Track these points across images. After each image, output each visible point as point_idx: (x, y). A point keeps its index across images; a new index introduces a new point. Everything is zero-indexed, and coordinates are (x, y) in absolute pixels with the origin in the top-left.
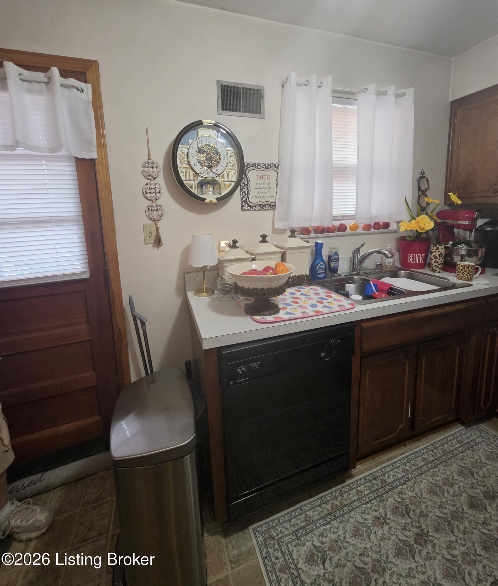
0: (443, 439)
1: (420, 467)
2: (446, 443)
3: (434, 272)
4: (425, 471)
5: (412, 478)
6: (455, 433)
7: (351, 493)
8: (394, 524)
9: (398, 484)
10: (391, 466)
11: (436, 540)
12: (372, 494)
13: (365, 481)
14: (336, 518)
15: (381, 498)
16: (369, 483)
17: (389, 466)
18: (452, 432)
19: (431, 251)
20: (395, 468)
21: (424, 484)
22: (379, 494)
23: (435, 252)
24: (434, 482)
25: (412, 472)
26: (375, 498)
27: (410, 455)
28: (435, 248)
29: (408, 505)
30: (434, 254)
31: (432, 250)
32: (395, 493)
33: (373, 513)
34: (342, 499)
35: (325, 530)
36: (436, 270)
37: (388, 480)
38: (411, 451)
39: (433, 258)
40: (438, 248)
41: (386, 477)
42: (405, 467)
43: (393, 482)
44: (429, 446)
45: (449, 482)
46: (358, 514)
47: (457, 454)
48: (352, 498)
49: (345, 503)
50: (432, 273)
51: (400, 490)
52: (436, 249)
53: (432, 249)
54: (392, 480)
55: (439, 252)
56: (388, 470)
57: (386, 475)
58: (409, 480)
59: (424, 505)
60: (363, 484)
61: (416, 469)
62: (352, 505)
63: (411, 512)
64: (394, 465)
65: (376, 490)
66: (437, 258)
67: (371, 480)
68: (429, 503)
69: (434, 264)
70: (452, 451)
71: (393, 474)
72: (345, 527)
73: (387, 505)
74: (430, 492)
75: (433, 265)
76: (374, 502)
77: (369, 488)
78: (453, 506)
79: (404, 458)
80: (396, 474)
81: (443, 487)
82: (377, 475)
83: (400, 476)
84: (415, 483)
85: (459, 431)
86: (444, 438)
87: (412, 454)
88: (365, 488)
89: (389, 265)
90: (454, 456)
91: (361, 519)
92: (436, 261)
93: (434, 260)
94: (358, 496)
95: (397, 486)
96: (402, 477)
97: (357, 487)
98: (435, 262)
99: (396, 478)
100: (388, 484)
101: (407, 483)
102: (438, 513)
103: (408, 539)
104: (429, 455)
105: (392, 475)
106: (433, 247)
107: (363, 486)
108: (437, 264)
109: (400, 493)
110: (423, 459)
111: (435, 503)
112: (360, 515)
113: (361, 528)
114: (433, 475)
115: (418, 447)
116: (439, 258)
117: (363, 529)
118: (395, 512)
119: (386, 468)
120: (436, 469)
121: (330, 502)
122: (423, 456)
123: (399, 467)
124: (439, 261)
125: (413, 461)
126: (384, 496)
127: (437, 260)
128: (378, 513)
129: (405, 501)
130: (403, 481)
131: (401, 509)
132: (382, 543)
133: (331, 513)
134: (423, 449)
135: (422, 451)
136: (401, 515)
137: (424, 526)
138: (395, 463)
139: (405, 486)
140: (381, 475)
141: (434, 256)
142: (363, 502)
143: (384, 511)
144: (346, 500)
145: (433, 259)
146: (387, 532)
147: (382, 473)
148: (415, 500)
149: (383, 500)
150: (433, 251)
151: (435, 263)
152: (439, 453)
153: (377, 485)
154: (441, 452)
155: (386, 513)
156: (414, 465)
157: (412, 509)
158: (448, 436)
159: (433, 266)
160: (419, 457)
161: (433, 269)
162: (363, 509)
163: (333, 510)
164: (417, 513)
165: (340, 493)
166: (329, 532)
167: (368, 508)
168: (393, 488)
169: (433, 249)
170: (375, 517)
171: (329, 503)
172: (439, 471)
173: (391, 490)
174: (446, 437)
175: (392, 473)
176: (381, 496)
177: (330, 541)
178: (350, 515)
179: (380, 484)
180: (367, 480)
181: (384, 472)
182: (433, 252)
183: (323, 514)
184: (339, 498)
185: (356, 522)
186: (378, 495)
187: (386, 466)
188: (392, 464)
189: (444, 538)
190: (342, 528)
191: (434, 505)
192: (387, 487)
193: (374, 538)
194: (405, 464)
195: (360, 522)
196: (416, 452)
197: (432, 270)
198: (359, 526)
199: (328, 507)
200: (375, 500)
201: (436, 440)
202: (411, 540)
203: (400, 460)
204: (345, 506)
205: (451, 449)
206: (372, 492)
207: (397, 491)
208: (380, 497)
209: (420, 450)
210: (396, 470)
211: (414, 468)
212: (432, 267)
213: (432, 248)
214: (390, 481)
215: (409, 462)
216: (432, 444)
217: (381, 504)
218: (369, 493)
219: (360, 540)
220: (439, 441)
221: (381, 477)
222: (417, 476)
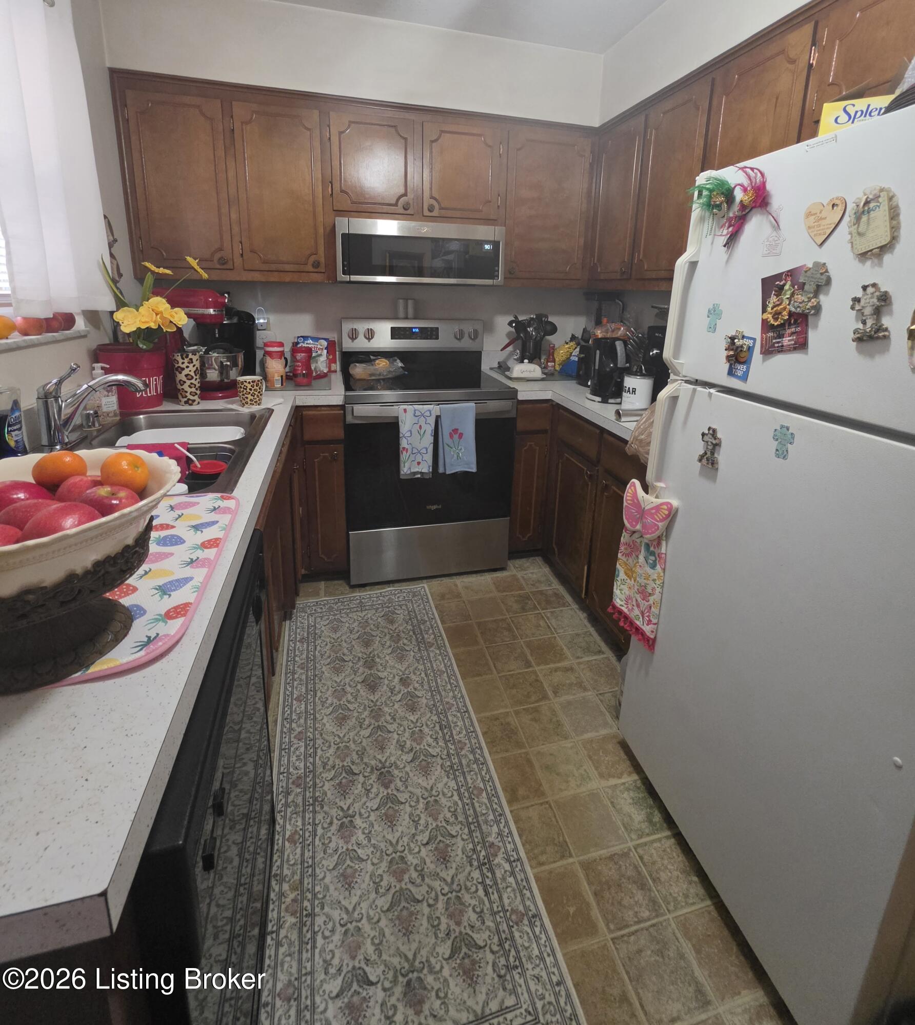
0: (288, 656)
1: (306, 712)
2: (295, 656)
3: (191, 405)
4: (314, 709)
5: (314, 735)
6: (290, 636)
7: (288, 856)
8: (358, 804)
9: (311, 760)
10: (283, 753)
11: (391, 758)
12: (307, 815)
13: (283, 814)
14: (312, 915)
15: (318, 801)
16: (288, 809)
17: (280, 756)
18: (286, 638)
19: (179, 367)
20: (289, 749)
21: (329, 725)
22: (311, 801)
23: (187, 367)
24: (331, 709)
25: (306, 728)
26: (314, 812)
27: (283, 713)
28: (186, 361)
29: (343, 766)
30: (186, 372)
31: (180, 365)
32: (321, 773)
33: (332, 832)
34: (290, 880)
35: (323, 950)
36: (194, 401)
37: (300, 772)
38: (278, 707)
39: (184, 379)
40: (191, 359)
41: (295, 772)
42: (296, 733)
43: (306, 767)
44: (286, 680)
45: (340, 692)
46: (324, 862)
47: (314, 656)
48: (296, 857)
49: (297, 877)
50: (187, 407)
51: (320, 763)
52: (189, 363)
53: (180, 363)
54: (302, 765)
55: (194, 366)
56: (286, 761)
57: (291, 770)
58: (314, 740)
59: (351, 742)
60: (285, 822)
61: (306, 719)
62: (306, 865)
63: (353, 767)
64: (283, 747)
65: (304, 805)
66: (192, 377)
67: (286, 802)
68: (352, 734)
69: (189, 390)
70: (307, 657)
71: (295, 758)
72: (332, 901)
73: (332, 797)
74: (341, 723)
75: (186, 392)
76: (319, 817)
77: (296, 813)
78: (365, 709)
79: (283, 725)
80: (298, 753)
81: (342, 702)
82: (284, 785)
83: (302, 749)
84: (321, 735)
85: (290, 630)
86: (288, 653)
87: (284, 709)
88: (292, 822)
89: (111, 409)
90: (314, 660)
91: (332, 860)
92: (191, 383)
93: (188, 382)
94: (298, 844)
95: (314, 764)
96: (306, 747)
97: (284, 836)
98: (189, 386)
99: (302, 757)
100: (306, 776)
101: (317, 746)
102: (366, 733)
103: (381, 796)
104: (296, 688)
105: (297, 760)
106: (183, 359)
107: (288, 823)
108: (193, 390)
109: (325, 765)
110: (298, 699)
111: (355, 728)
112: (326, 856)
113: (344, 867)
114: (323, 703)
115: (279, 693)
116: (195, 377)
117: (346, 865)
118: (344, 792)
119: (282, 763)
120: (319, 694)
121: (282, 914)
122: (295, 696)
123: (290, 742)
124: (196, 383)
125: (294, 714)
126: (317, 794)
127: (193, 381)
128: (335, 821)
129: (337, 767)
130: (312, 750)
131: (344, 781)
132: (373, 842)
133: (301, 921)
134: (286, 688)
135: (287, 692)
136: (351, 784)
137: (373, 762)
138: (281, 743)
139: (319, 752)
140: (288, 779)
141: (186, 376)
142: (310, 839)
143: (336, 809)
144: (293, 874)
145: (185, 382)
146: (363, 822)
147: (285, 775)
148: (343, 752)
149: (322, 801)
150: (184, 366)
151: (191, 387)
152: (301, 674)
153: (297, 795)
154: (302, 671)
155: (341, 807)
156: (299, 718)
157: (350, 764)
158: (288, 647)
159: (188, 394)
160: (292, 703)
161: (189, 399)
162: (321, 845)
163: (298, 915)
164: (357, 761)
165: (277, 880)
166: (328, 943)
167: (323, 835)
168: (313, 771)
169: (183, 363)
170: (339, 831)
171: (284, 917)
172: (321, 692)
173: (314, 777)
174: (288, 650)
175: (293, 759)
176: (315, 799)
177: (341, 949)
178: (319, 878)
179: (299, 790)
180: (283, 809)
181: (286, 771)
182: (183, 369)
183: (297, 943)
184: (286, 887)
185: (333, 872)
186: (312, 805)
187: (280, 760)
188: (281, 749)
189: (392, 747)
190: (332, 908)
191: (356, 731)
192: (308, 780)
193: (363, 851)
194: (291, 730)
195: (336, 864)
196: (284, 701)
197: (186, 402)
198: (341, 869)
199: (287, 925)
200: (317, 815)
201: (284, 664)
202: (383, 792)
203: (282, 732)
204: (301, 882)
205: (304, 656)
206: (304, 811)
207: (320, 770)
208: (317, 803)
209: (285, 693)
210: (292, 749)
211: (302, 721)
212: (186, 397)
213: (181, 361)
214: (303, 771)
215: (292, 721)
216: (286, 674)
217: (326, 808)
218: (303, 818)
219: (358, 880)
220: (288, 661)
221: (291, 781)
222: (314, 725)
